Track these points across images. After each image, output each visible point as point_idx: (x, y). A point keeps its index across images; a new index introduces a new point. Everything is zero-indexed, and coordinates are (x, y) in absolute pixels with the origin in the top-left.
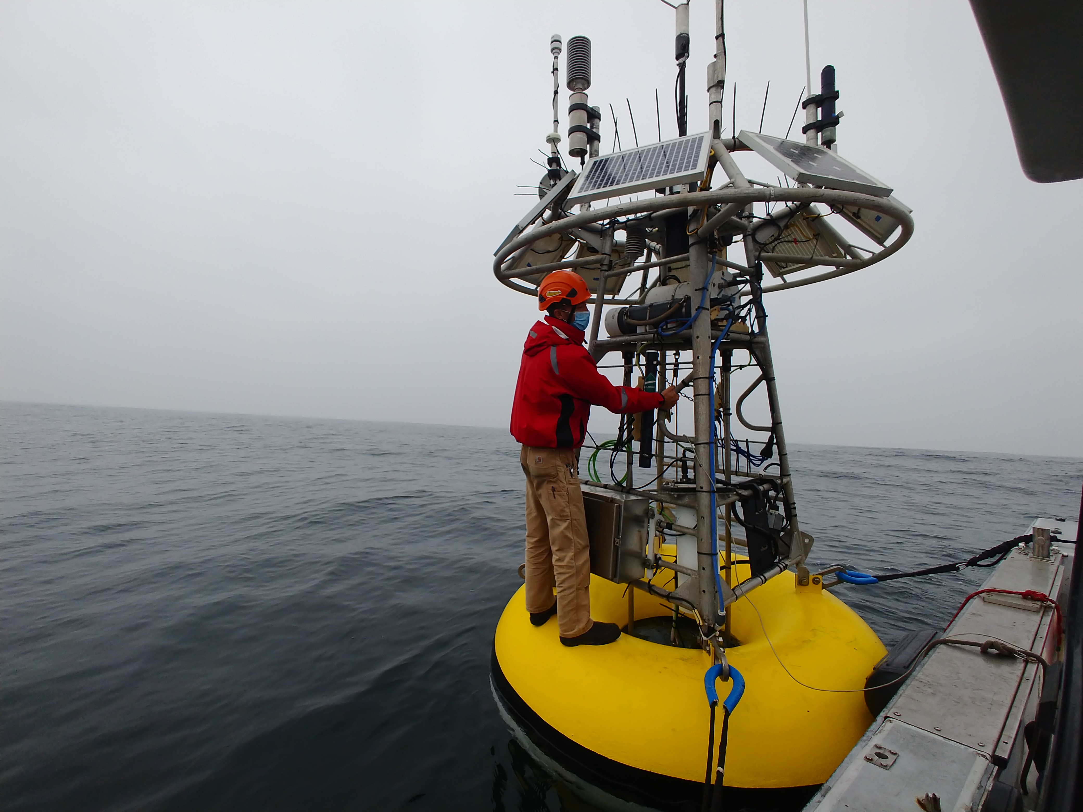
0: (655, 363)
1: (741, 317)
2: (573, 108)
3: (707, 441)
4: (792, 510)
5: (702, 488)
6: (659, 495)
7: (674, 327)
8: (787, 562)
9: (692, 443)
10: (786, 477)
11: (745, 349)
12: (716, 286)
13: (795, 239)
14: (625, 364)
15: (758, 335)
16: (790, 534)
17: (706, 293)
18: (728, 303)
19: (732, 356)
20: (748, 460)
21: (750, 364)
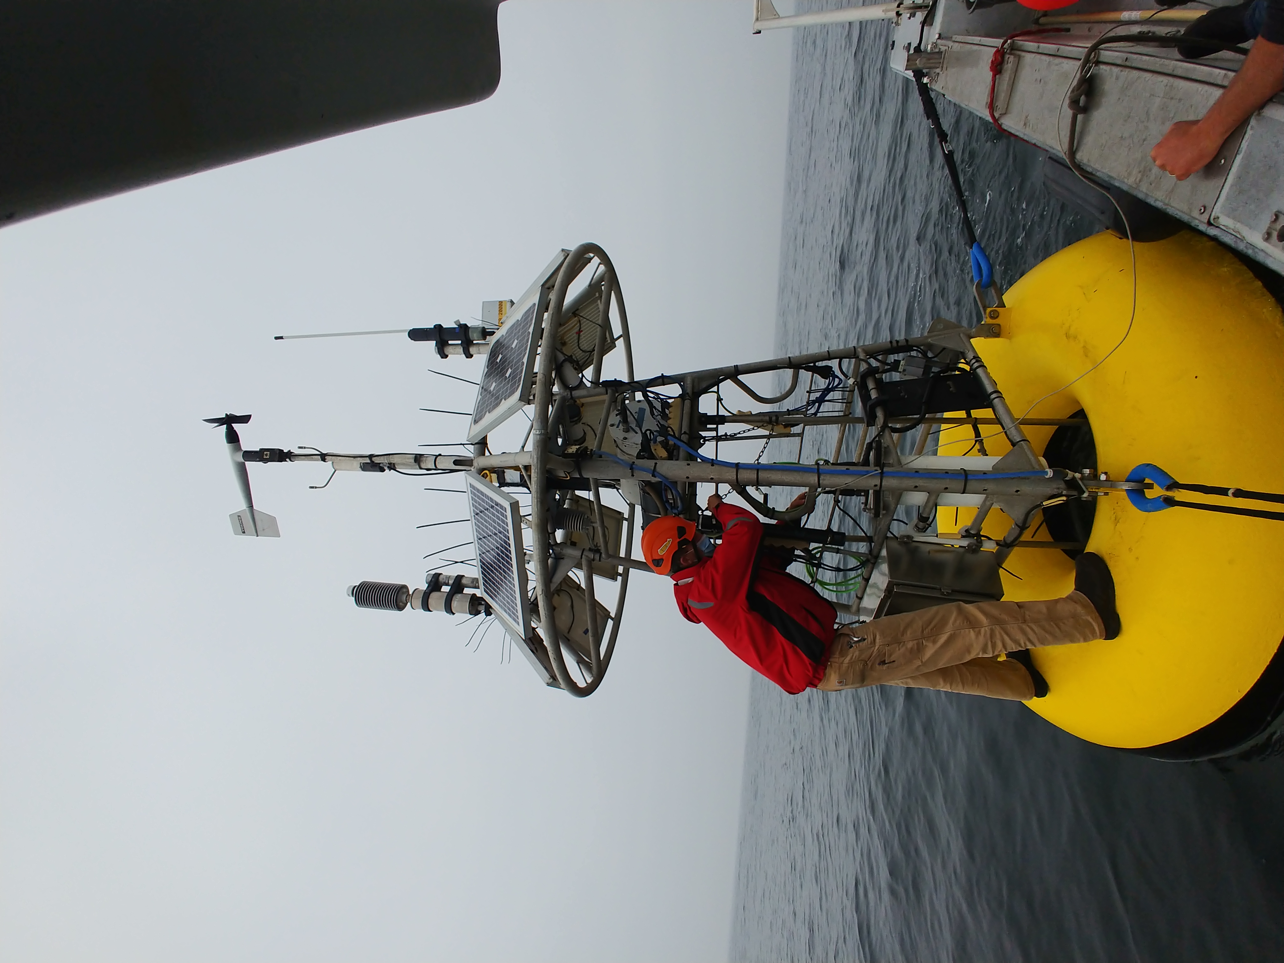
3: (816, 476)
4: (899, 344)
5: (876, 486)
6: (881, 527)
8: (970, 355)
10: (857, 352)
11: (700, 398)
12: (626, 435)
16: (930, 347)
17: (636, 465)
18: (648, 432)
19: (707, 414)
20: (833, 391)
21: (718, 392)
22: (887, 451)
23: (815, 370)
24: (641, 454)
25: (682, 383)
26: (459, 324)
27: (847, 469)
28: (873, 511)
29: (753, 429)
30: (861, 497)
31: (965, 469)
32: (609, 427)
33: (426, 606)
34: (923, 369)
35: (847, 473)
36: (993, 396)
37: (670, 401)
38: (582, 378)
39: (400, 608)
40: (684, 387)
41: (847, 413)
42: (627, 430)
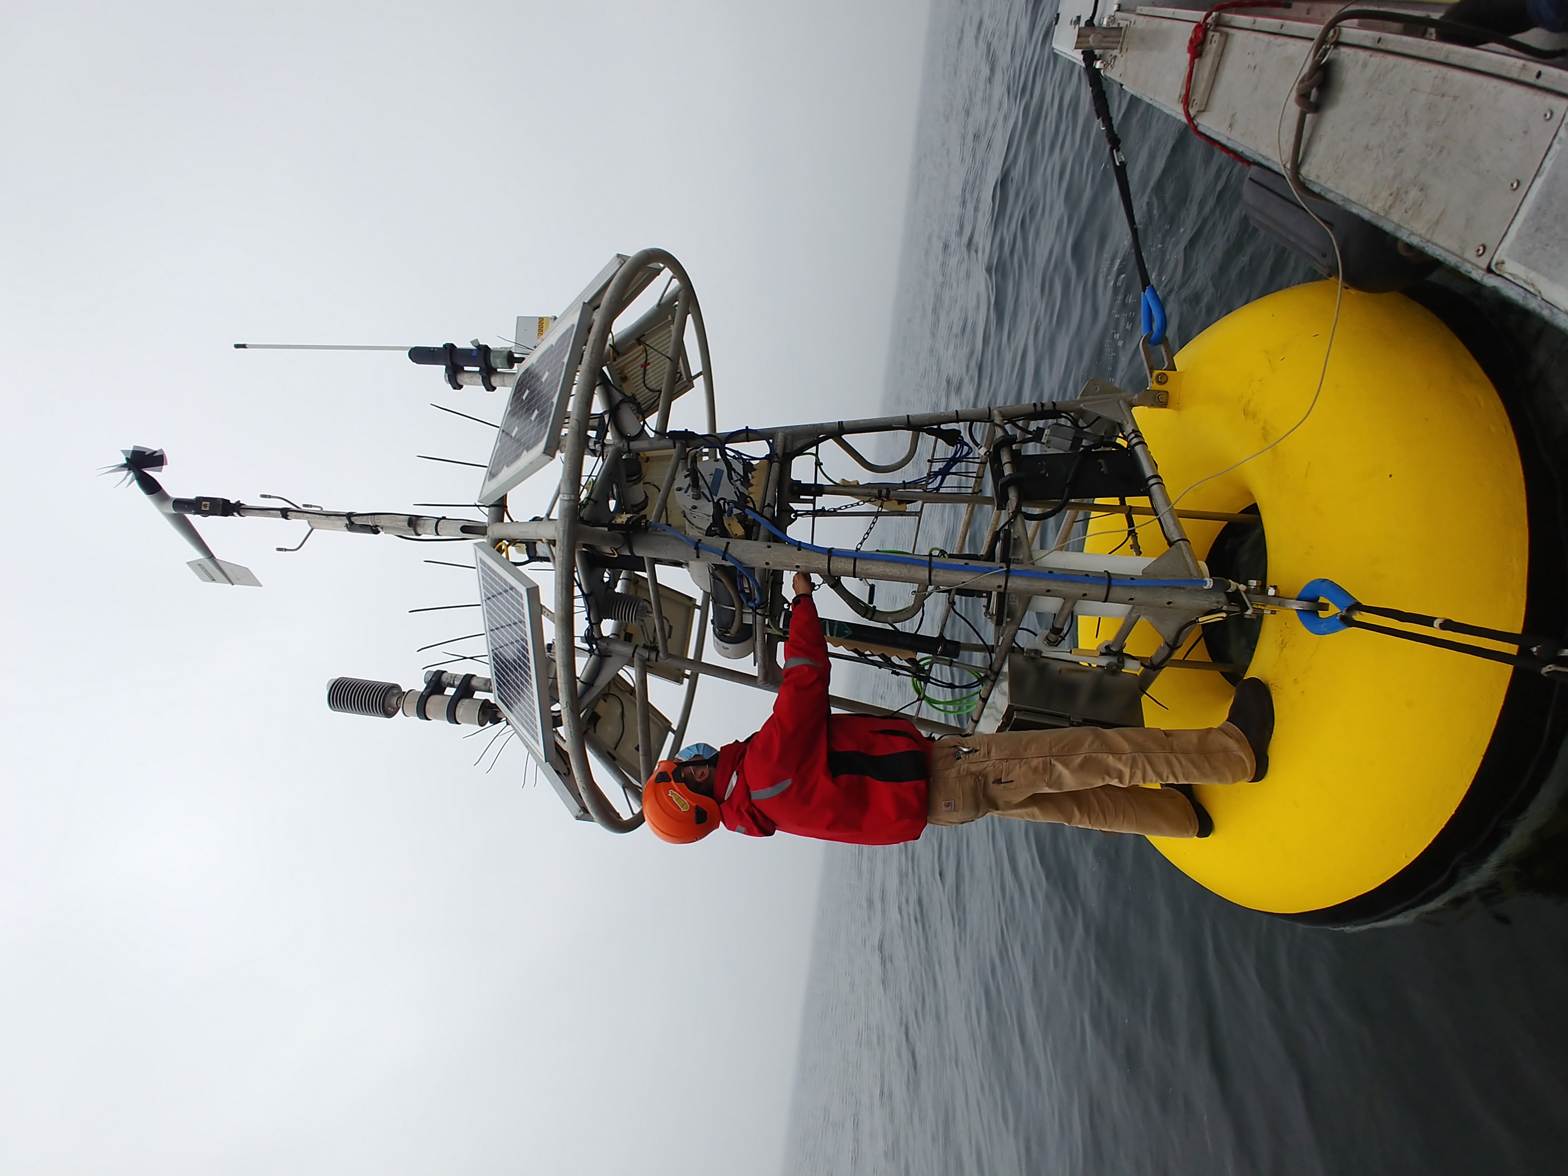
2: (422, 715)
3: (927, 570)
4: (1045, 408)
5: (1000, 586)
8: (1129, 429)
10: (991, 414)
11: (793, 461)
13: (642, 366)
16: (1082, 413)
17: (703, 544)
18: (722, 502)
19: (800, 481)
20: (961, 462)
21: (816, 455)
22: (1017, 543)
23: (939, 434)
24: (713, 529)
25: (771, 441)
26: (477, 345)
27: (966, 564)
28: (995, 618)
29: (858, 504)
30: (983, 599)
31: (1109, 571)
32: (675, 491)
33: (422, 713)
34: (1071, 442)
35: (965, 569)
36: (1151, 482)
37: (754, 462)
38: (643, 426)
39: (389, 714)
40: (773, 446)
41: (976, 491)
42: (697, 497)
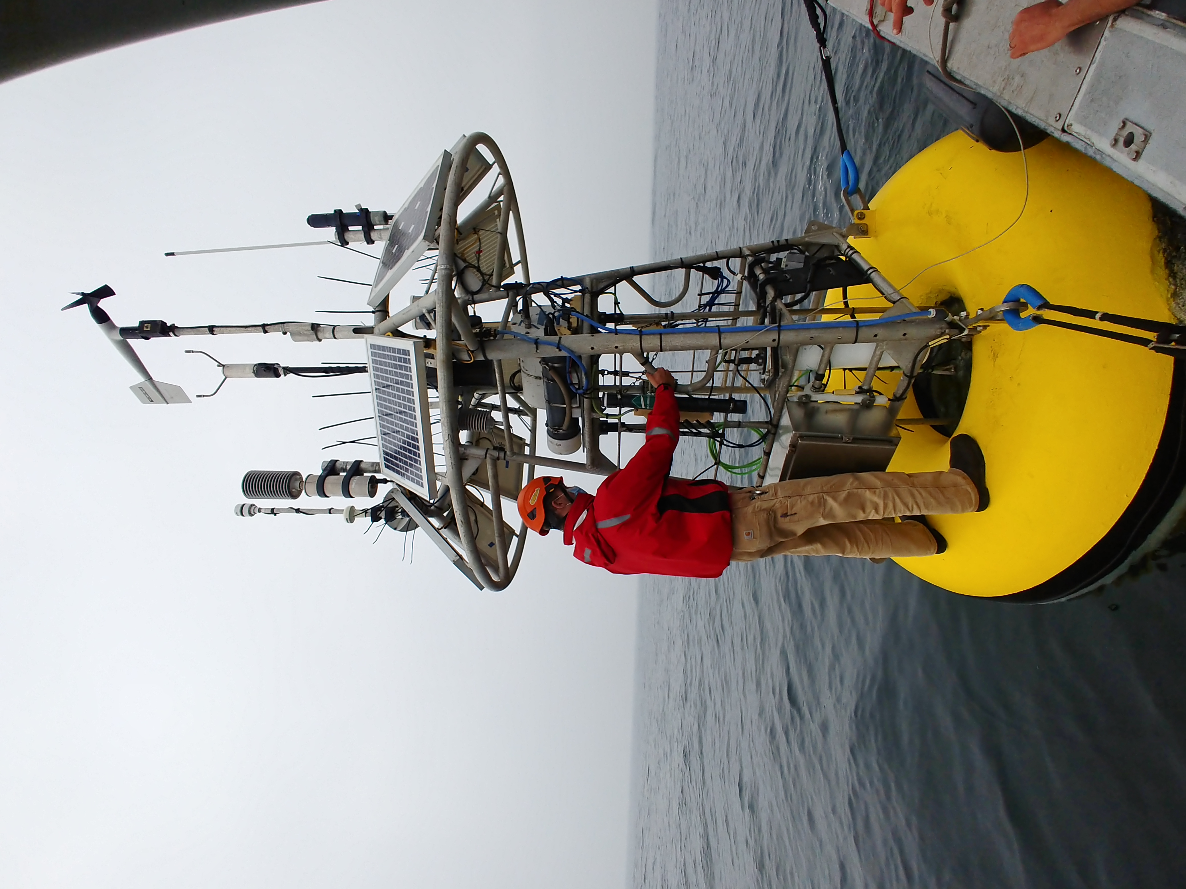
0: (619, 397)
1: (563, 304)
2: (322, 493)
3: (717, 335)
4: (781, 244)
5: (774, 340)
6: (780, 389)
7: (578, 375)
8: (844, 247)
9: (717, 353)
10: (743, 251)
12: (528, 330)
13: (477, 252)
14: (617, 431)
15: (583, 284)
16: (808, 245)
17: (541, 340)
20: (722, 294)
21: (615, 294)
23: (705, 270)
26: (360, 209)
28: (772, 372)
33: (321, 491)
36: (869, 272)
42: (529, 326)
